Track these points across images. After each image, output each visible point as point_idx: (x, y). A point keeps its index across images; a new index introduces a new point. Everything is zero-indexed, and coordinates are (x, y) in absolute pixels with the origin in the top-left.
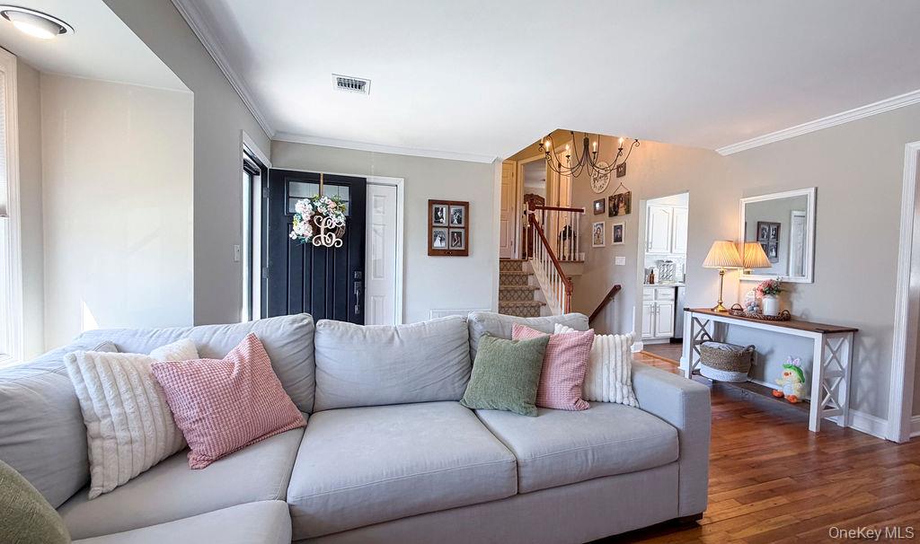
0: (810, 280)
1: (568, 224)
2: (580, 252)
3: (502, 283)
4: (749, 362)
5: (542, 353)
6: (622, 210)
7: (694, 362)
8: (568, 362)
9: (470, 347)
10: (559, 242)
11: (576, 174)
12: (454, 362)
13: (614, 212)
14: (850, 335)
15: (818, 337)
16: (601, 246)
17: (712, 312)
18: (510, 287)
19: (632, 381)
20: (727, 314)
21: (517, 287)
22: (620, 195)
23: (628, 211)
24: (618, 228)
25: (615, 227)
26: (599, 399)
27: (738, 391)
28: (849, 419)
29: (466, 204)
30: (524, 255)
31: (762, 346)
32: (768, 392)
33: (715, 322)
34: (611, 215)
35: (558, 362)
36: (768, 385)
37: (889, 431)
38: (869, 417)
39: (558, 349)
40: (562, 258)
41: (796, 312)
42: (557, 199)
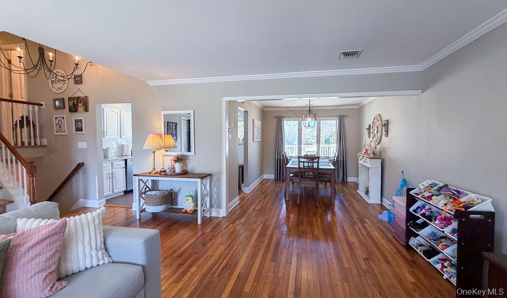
0: (193, 154)
1: (25, 114)
2: (41, 137)
4: (170, 198)
6: (81, 108)
7: (141, 204)
10: (14, 130)
11: (31, 74)
13: (74, 109)
14: (209, 177)
15: (199, 180)
17: (149, 175)
19: (105, 244)
20: (157, 175)
22: (78, 98)
23: (86, 110)
24: (79, 121)
25: (76, 120)
26: (76, 270)
27: (167, 215)
28: (211, 214)
31: (176, 190)
33: (152, 180)
34: (71, 111)
35: (24, 260)
36: (179, 207)
37: (223, 213)
38: (217, 210)
39: (23, 249)
40: (19, 144)
41: (189, 169)
42: (8, 92)
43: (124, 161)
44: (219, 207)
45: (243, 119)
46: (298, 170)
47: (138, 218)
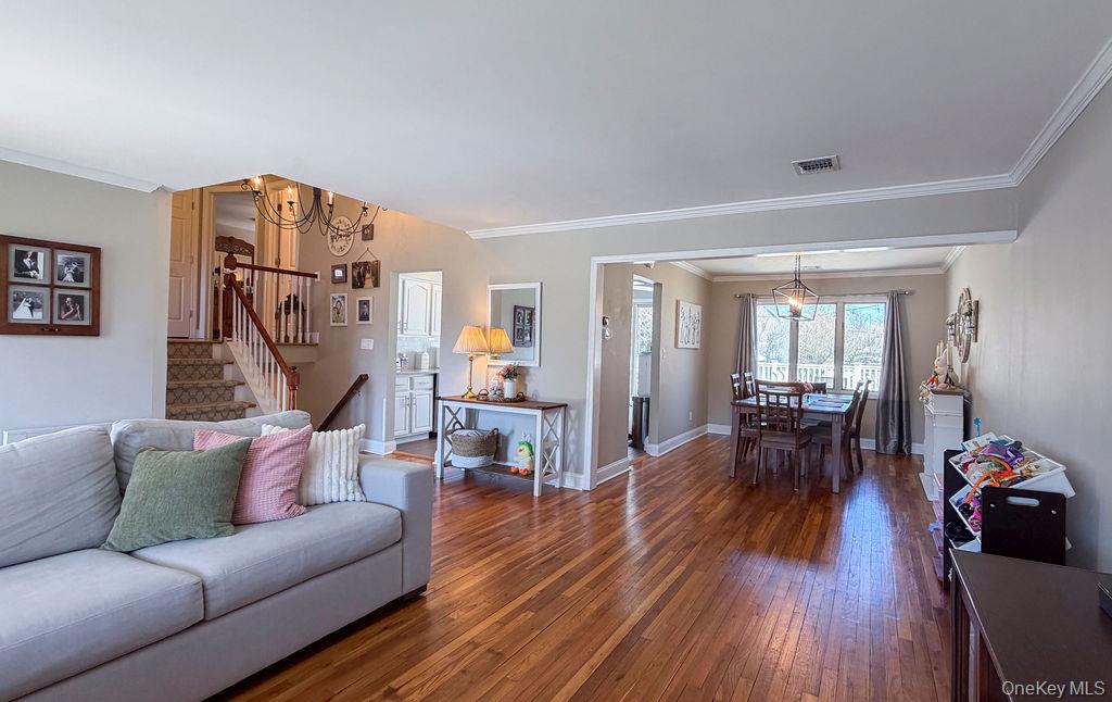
0: (537, 365)
1: (294, 291)
2: (312, 330)
3: (171, 376)
4: (494, 445)
5: (242, 460)
6: (369, 282)
7: (446, 454)
8: (278, 465)
9: (117, 469)
10: (278, 316)
11: (304, 229)
12: (86, 495)
13: (359, 283)
14: (563, 408)
15: (539, 413)
16: (342, 324)
17: (462, 399)
18: (188, 383)
20: (475, 400)
21: (203, 383)
22: (366, 263)
23: (376, 284)
24: (365, 304)
25: (360, 302)
27: (486, 476)
28: (562, 481)
29: (95, 253)
30: (216, 334)
31: (505, 430)
32: (506, 470)
33: (467, 409)
34: (354, 286)
35: (263, 468)
36: (508, 464)
37: (584, 482)
38: (574, 475)
39: (264, 453)
40: (282, 340)
41: (529, 393)
42: (275, 257)
43: (432, 378)
44: (579, 470)
45: (651, 300)
46: (755, 411)
47: (438, 476)
